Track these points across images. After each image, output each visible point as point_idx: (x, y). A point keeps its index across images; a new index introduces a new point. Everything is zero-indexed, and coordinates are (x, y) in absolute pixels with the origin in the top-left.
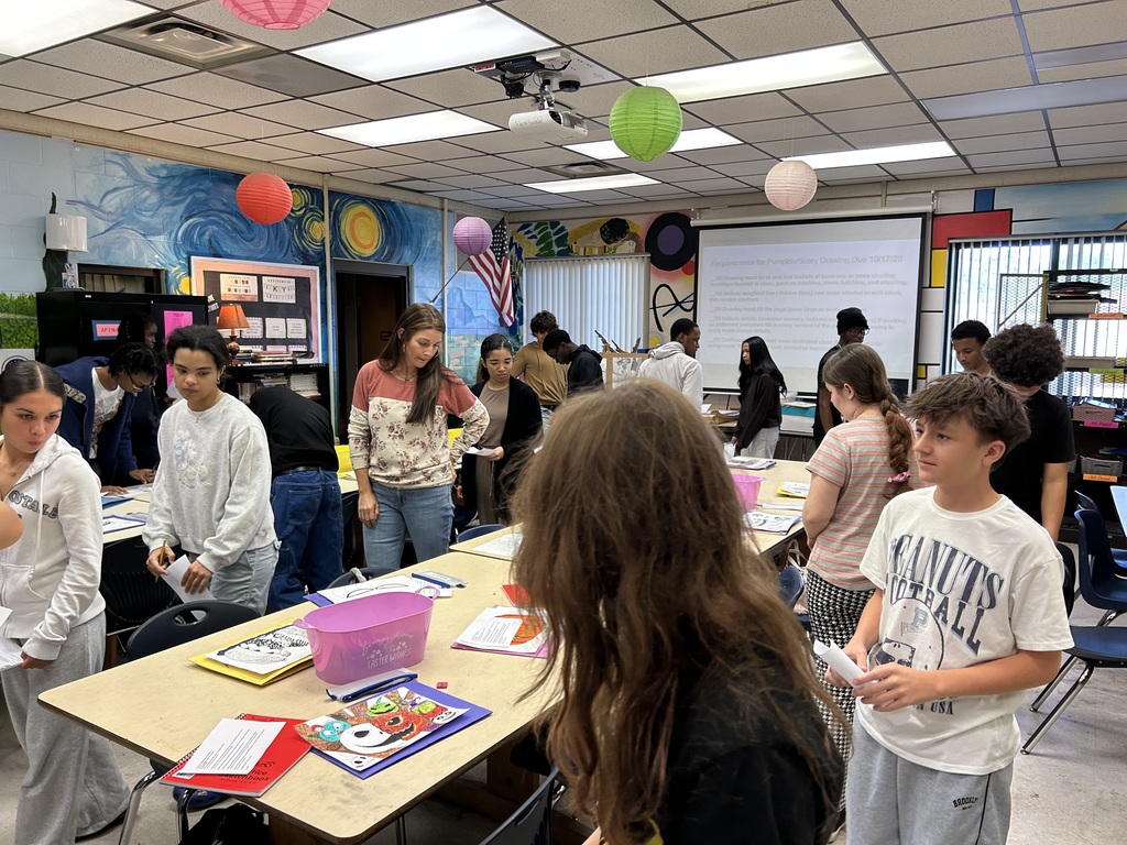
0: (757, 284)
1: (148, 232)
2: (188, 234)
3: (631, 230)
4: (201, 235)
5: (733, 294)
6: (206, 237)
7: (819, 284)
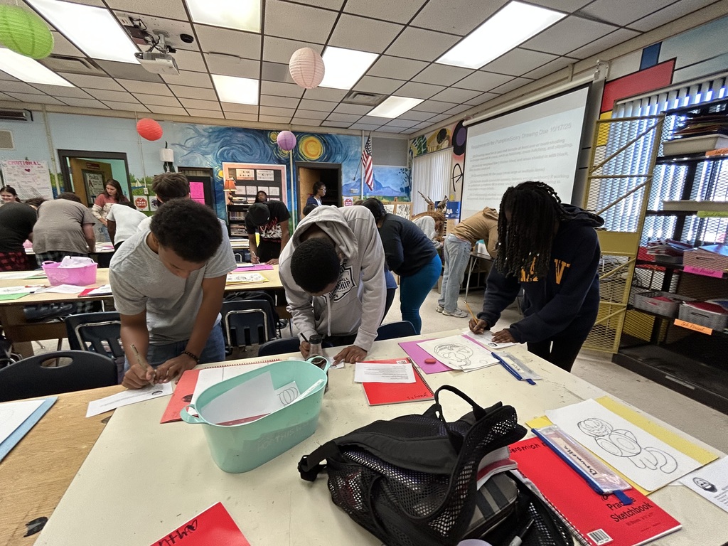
0: (490, 158)
1: (204, 154)
2: (222, 154)
3: (447, 134)
4: (228, 154)
5: (479, 166)
6: (230, 155)
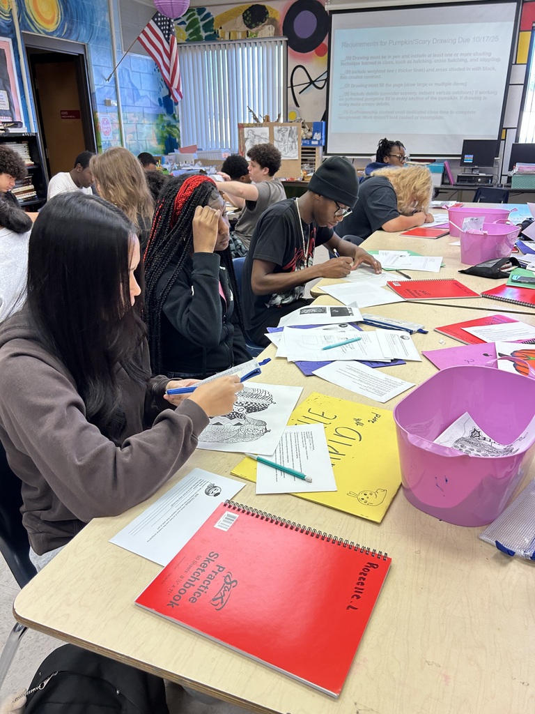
0: (379, 63)
3: (270, 15)
5: (359, 72)
7: (430, 62)
